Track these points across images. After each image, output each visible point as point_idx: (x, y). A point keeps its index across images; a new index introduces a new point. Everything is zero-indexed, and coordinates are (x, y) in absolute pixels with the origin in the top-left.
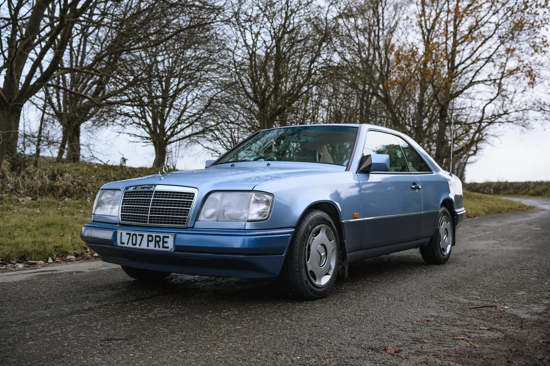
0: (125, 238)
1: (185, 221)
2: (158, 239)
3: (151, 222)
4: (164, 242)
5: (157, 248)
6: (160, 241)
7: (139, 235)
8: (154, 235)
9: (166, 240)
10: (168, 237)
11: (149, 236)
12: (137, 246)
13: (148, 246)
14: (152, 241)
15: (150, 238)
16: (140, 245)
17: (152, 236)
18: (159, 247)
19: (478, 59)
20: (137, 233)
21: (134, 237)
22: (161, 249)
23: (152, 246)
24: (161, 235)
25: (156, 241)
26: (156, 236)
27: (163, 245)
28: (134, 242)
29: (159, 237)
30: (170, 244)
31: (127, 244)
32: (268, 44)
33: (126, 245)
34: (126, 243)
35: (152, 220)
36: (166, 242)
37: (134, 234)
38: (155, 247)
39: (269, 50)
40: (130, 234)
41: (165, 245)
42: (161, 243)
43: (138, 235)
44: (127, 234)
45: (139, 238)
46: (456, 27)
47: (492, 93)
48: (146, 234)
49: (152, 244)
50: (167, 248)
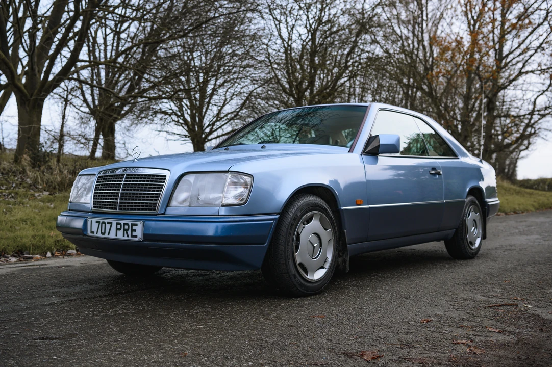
0: (95, 227)
1: (155, 207)
2: (126, 227)
3: (121, 209)
4: (133, 231)
5: (126, 238)
6: (128, 229)
7: (108, 223)
8: (122, 222)
9: (134, 228)
10: (136, 225)
11: (117, 224)
12: (106, 236)
13: (116, 235)
14: (120, 229)
15: (119, 227)
16: (108, 235)
17: (120, 224)
18: (128, 236)
19: (527, 49)
20: (106, 221)
21: (103, 225)
22: (130, 238)
23: (120, 235)
24: (130, 223)
25: (124, 230)
26: (125, 224)
27: (132, 233)
28: (103, 232)
29: (128, 224)
30: (139, 233)
31: (97, 233)
32: (304, 37)
33: (95, 235)
34: (95, 232)
35: (122, 206)
36: (135, 231)
37: (103, 222)
38: (124, 236)
39: (304, 43)
40: (99, 222)
41: (134, 234)
42: (129, 232)
43: (106, 223)
44: (97, 222)
45: (108, 226)
46: (503, 15)
47: (543, 84)
48: (114, 222)
49: (120, 233)
50: (136, 236)
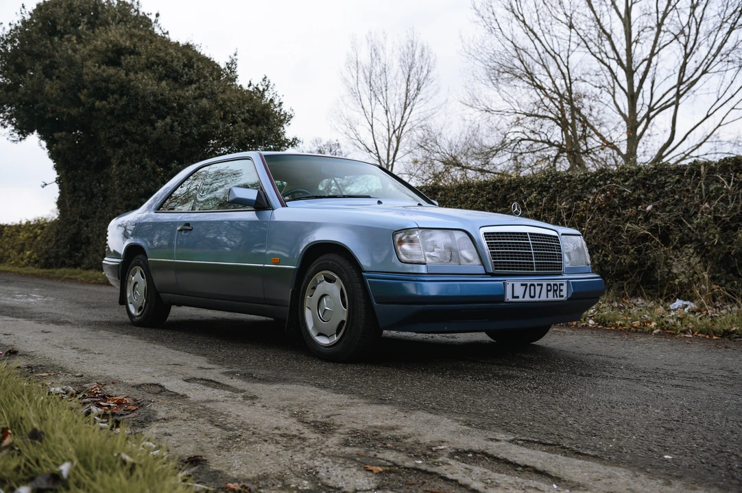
0: (519, 291)
2: (555, 288)
3: (538, 270)
4: (560, 290)
5: (555, 299)
6: (557, 290)
7: (538, 285)
8: (553, 283)
9: (561, 287)
11: (548, 285)
12: (536, 299)
13: (548, 297)
14: (550, 291)
15: (549, 288)
16: (539, 297)
17: (550, 285)
18: (557, 296)
20: (536, 283)
21: (532, 287)
22: (559, 298)
23: (551, 297)
24: (558, 283)
25: (554, 290)
26: (554, 285)
28: (532, 294)
29: (556, 285)
30: (565, 292)
31: (523, 297)
33: (521, 299)
34: (521, 296)
35: (539, 266)
36: (562, 290)
37: (531, 285)
38: (554, 296)
40: (526, 285)
41: (561, 293)
42: (558, 292)
43: (536, 285)
44: (522, 285)
45: (538, 288)
48: (545, 284)
49: (551, 294)
50: (562, 296)
